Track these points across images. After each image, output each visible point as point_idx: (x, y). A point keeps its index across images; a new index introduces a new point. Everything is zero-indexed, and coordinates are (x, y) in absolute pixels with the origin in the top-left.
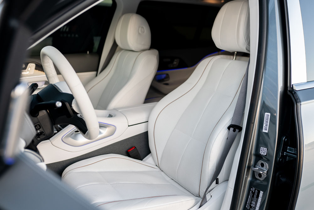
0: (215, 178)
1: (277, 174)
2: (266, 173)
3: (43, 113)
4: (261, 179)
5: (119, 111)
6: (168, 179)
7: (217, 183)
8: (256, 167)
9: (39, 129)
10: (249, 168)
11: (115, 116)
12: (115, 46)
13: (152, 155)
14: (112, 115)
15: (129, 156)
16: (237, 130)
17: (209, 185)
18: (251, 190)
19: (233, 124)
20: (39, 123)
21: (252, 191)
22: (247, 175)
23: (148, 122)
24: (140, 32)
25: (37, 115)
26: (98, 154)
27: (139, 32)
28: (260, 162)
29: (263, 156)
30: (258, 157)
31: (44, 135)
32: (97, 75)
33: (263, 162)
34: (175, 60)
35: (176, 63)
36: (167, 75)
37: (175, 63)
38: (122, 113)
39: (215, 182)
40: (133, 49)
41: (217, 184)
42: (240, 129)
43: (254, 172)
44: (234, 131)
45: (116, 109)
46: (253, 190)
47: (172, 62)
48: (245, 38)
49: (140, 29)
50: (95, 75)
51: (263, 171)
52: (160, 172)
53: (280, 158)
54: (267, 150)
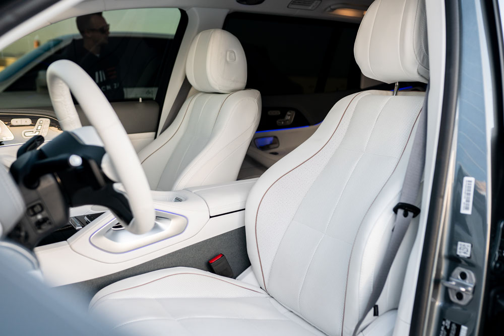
0: (372, 306)
1: (492, 293)
2: (471, 292)
3: (48, 183)
4: (463, 302)
5: (193, 192)
6: (283, 311)
7: (376, 314)
8: (451, 281)
9: (40, 212)
10: (437, 282)
11: (186, 200)
12: (186, 86)
13: (252, 270)
14: (182, 198)
15: (212, 271)
16: (411, 214)
17: (361, 318)
18: (442, 325)
19: (403, 201)
20: (39, 202)
21: (446, 327)
22: (435, 296)
23: (244, 209)
24: (228, 59)
25: (36, 185)
26: (156, 268)
27: (226, 60)
28: (458, 271)
29: (463, 258)
30: (454, 260)
31: (50, 223)
32: (155, 137)
33: (463, 270)
34: (289, 113)
35: (290, 117)
36: (275, 137)
37: (288, 118)
38: (199, 196)
39: (372, 311)
40: (218, 89)
41: (376, 317)
42: (416, 211)
43: (446, 289)
44: (406, 215)
45: (187, 190)
46: (446, 325)
47: (283, 116)
48: (416, 53)
49: (228, 53)
50: (154, 138)
51: (464, 286)
52: (268, 298)
53: (496, 262)
54: (472, 246)
